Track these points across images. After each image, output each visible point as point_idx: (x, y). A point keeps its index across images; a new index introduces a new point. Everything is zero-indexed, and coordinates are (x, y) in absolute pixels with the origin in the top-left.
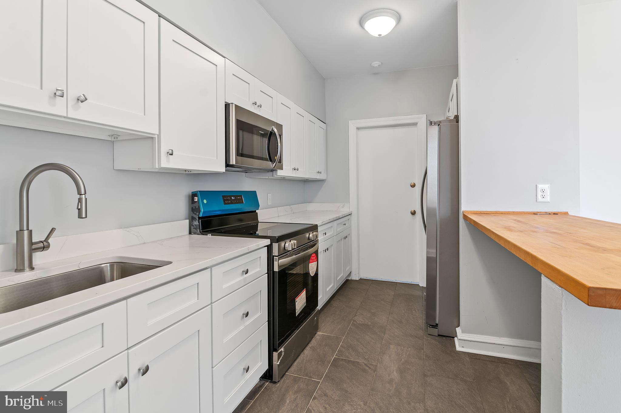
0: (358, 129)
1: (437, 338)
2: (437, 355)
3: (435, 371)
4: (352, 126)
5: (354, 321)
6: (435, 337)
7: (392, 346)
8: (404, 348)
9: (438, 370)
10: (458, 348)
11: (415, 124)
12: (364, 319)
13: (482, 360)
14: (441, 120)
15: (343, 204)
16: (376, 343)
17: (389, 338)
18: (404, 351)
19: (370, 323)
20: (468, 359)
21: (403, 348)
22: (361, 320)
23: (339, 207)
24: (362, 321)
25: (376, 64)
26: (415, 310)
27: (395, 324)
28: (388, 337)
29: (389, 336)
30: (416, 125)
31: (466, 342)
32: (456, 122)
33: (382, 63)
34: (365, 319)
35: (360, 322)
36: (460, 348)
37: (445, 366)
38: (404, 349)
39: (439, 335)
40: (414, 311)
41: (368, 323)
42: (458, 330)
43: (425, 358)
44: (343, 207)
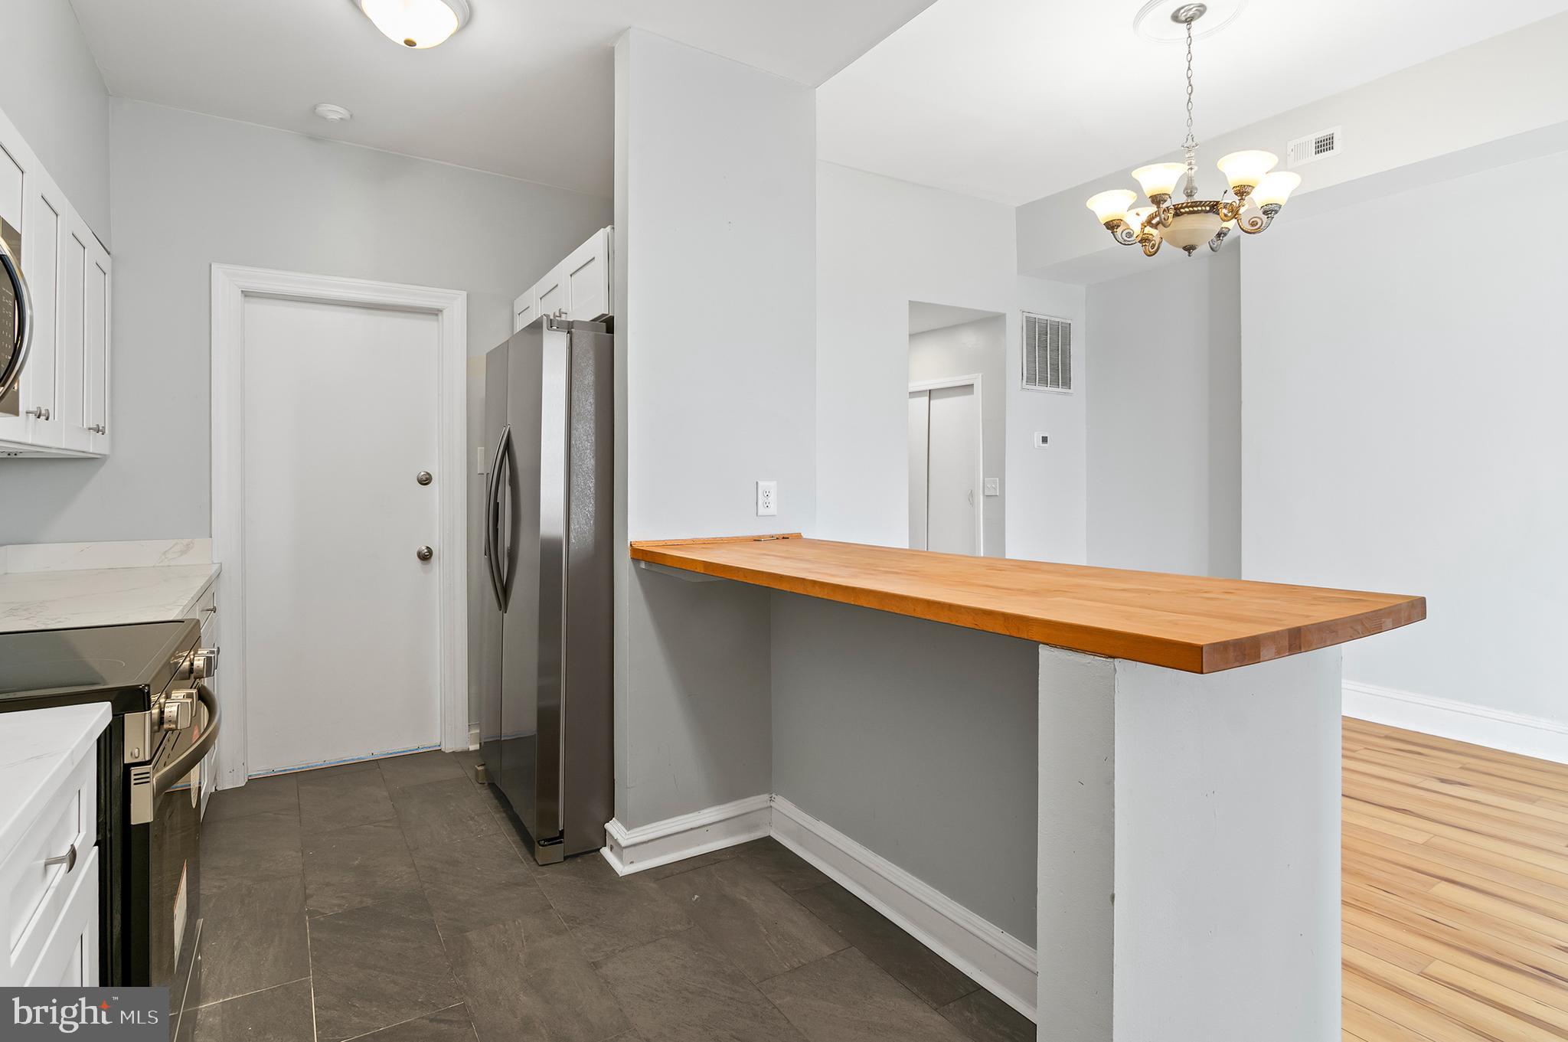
0: (246, 296)
1: (566, 866)
2: (589, 906)
3: (608, 943)
4: (226, 282)
5: (311, 913)
6: (558, 866)
7: (472, 935)
8: (505, 925)
9: (613, 938)
10: (622, 869)
11: (435, 313)
12: (343, 897)
13: (677, 874)
14: (571, 320)
15: (185, 541)
16: (422, 947)
17: (450, 919)
18: (509, 932)
19: (369, 902)
20: (652, 885)
21: (501, 926)
22: (336, 902)
23: (165, 553)
24: (340, 906)
25: (333, 112)
26: (472, 819)
27: (443, 872)
28: (445, 917)
29: (447, 912)
30: (437, 315)
31: (637, 847)
32: (605, 330)
33: (351, 116)
34: (344, 894)
35: (336, 909)
36: (626, 868)
37: (621, 922)
38: (507, 927)
39: (566, 858)
40: (471, 822)
41: (361, 902)
42: (613, 827)
43: (569, 927)
44: (183, 553)
